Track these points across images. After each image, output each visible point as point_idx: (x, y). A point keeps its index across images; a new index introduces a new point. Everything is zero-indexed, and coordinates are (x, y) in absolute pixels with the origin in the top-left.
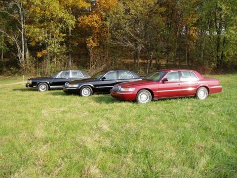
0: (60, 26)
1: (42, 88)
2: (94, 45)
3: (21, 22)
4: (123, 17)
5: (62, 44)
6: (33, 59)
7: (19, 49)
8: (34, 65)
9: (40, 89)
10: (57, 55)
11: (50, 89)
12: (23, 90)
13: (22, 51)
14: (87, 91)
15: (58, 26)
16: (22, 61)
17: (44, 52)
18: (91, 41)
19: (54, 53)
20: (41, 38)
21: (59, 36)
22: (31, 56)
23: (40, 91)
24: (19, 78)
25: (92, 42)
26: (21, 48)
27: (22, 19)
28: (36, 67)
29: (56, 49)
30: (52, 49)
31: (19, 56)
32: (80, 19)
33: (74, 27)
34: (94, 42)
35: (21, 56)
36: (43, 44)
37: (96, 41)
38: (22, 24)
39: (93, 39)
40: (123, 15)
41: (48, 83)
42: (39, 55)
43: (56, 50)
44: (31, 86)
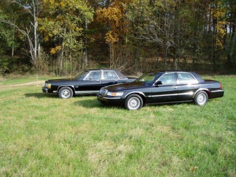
0: (77, 18)
1: (65, 93)
2: (114, 40)
3: (33, 14)
4: (147, 9)
5: (78, 39)
6: (46, 56)
7: (31, 44)
8: (47, 62)
9: (63, 96)
10: (73, 51)
11: (75, 96)
12: (38, 95)
13: (34, 47)
14: (135, 101)
15: (74, 19)
16: (34, 58)
17: (58, 48)
18: (110, 35)
19: (70, 49)
20: (55, 32)
21: (75, 30)
22: (44, 53)
23: (62, 98)
24: (31, 77)
25: (112, 38)
26: (34, 43)
27: (35, 10)
28: (49, 65)
29: (72, 44)
30: (67, 45)
31: (31, 52)
32: (98, 11)
33: (93, 20)
34: (114, 37)
35: (33, 52)
36: (58, 39)
37: (116, 36)
38: (35, 16)
39: (112, 34)
40: (147, 7)
41: (73, 86)
42: (53, 51)
43: (72, 46)
44: (50, 91)
